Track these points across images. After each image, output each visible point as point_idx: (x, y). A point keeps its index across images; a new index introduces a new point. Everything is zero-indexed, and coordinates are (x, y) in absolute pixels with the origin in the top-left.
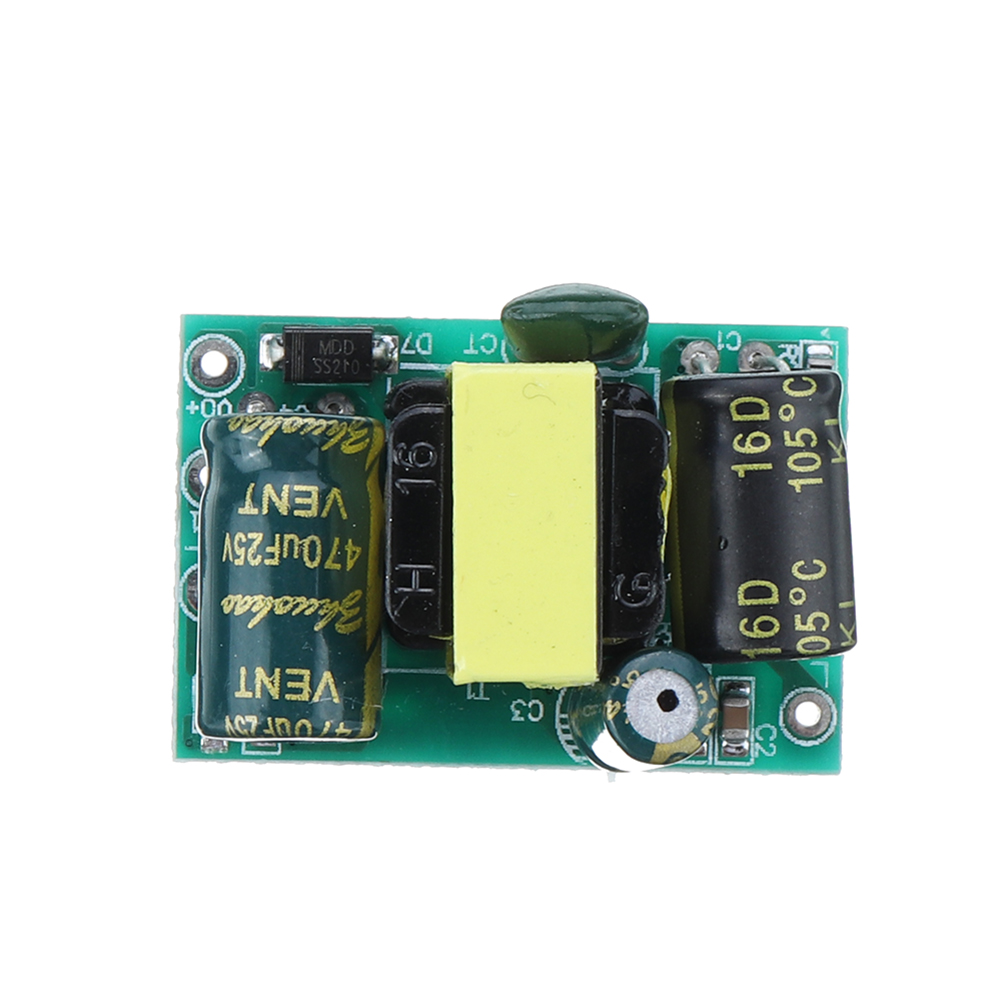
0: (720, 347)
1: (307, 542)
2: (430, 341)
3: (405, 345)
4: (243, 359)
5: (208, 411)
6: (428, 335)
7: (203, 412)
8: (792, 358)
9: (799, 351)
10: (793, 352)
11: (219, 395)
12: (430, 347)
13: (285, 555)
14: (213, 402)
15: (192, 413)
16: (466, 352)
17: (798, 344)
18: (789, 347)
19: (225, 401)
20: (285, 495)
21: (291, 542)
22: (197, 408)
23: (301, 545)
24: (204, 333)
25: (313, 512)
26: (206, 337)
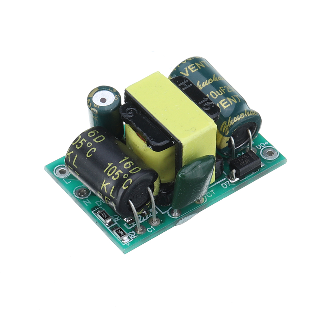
0: (152, 227)
1: (217, 96)
2: (224, 187)
3: (229, 183)
4: (264, 158)
5: (262, 145)
6: (225, 188)
7: (263, 144)
8: (132, 235)
9: (131, 238)
10: (133, 236)
11: (263, 149)
12: (223, 186)
13: (219, 90)
14: (263, 147)
15: (265, 142)
16: (213, 190)
17: (133, 239)
18: (134, 237)
19: (260, 148)
20: (231, 102)
21: (221, 93)
22: (265, 144)
23: (217, 94)
24: (278, 157)
25: (221, 102)
26: (277, 157)
